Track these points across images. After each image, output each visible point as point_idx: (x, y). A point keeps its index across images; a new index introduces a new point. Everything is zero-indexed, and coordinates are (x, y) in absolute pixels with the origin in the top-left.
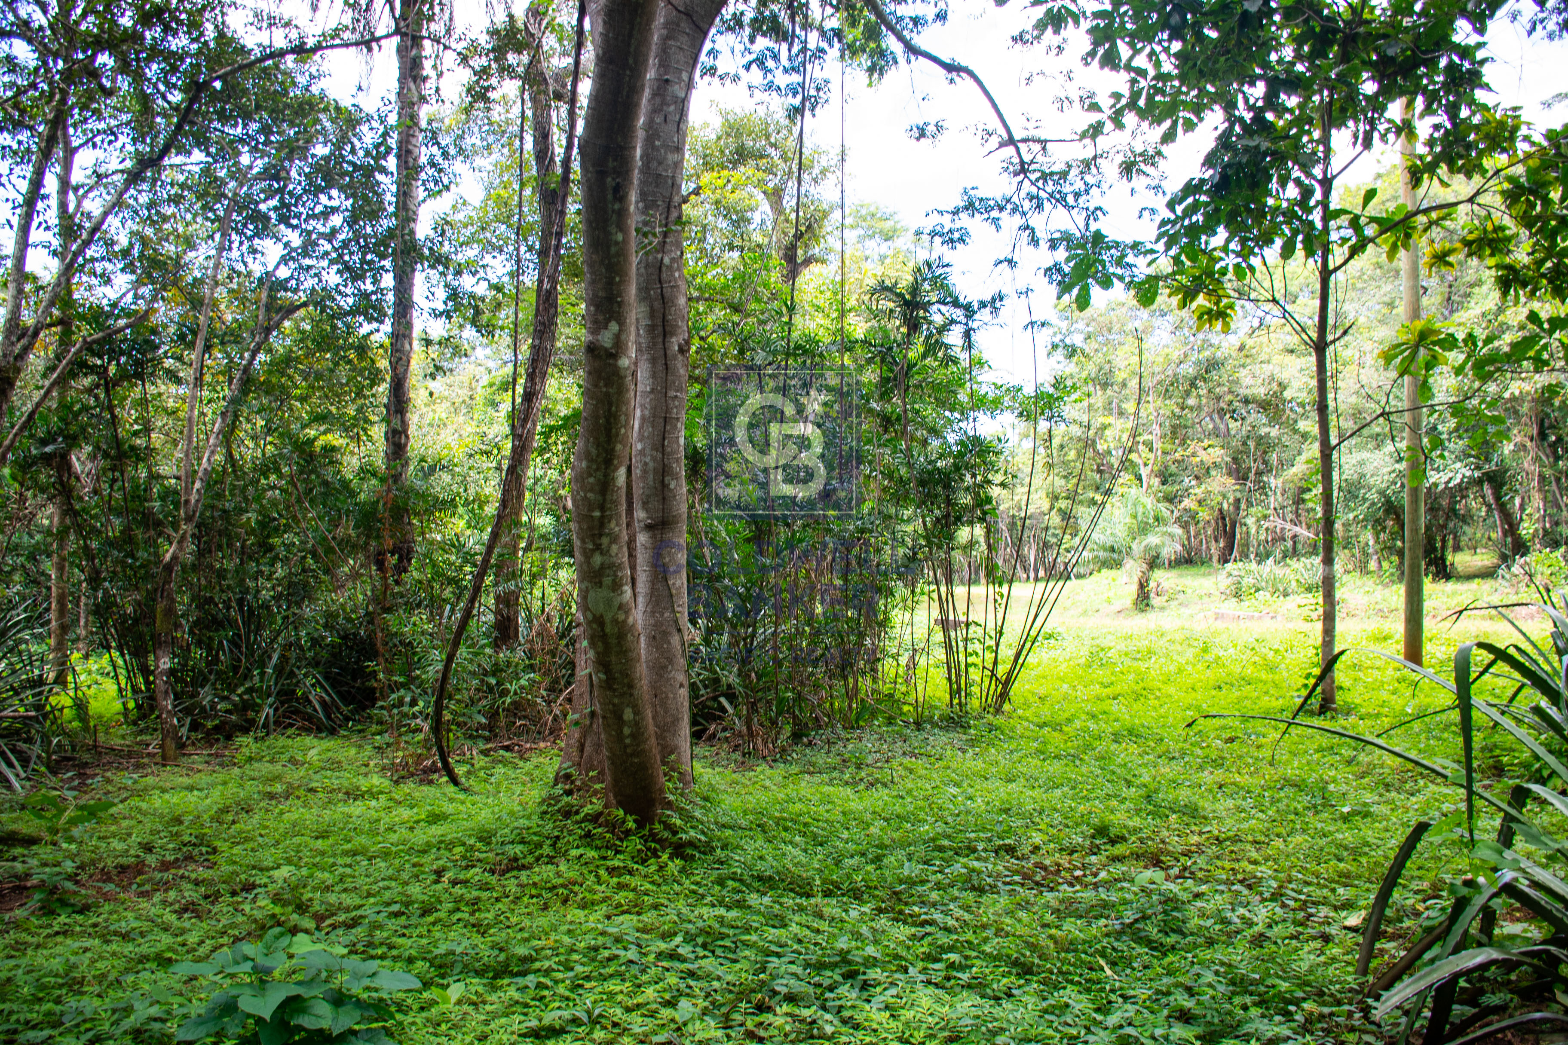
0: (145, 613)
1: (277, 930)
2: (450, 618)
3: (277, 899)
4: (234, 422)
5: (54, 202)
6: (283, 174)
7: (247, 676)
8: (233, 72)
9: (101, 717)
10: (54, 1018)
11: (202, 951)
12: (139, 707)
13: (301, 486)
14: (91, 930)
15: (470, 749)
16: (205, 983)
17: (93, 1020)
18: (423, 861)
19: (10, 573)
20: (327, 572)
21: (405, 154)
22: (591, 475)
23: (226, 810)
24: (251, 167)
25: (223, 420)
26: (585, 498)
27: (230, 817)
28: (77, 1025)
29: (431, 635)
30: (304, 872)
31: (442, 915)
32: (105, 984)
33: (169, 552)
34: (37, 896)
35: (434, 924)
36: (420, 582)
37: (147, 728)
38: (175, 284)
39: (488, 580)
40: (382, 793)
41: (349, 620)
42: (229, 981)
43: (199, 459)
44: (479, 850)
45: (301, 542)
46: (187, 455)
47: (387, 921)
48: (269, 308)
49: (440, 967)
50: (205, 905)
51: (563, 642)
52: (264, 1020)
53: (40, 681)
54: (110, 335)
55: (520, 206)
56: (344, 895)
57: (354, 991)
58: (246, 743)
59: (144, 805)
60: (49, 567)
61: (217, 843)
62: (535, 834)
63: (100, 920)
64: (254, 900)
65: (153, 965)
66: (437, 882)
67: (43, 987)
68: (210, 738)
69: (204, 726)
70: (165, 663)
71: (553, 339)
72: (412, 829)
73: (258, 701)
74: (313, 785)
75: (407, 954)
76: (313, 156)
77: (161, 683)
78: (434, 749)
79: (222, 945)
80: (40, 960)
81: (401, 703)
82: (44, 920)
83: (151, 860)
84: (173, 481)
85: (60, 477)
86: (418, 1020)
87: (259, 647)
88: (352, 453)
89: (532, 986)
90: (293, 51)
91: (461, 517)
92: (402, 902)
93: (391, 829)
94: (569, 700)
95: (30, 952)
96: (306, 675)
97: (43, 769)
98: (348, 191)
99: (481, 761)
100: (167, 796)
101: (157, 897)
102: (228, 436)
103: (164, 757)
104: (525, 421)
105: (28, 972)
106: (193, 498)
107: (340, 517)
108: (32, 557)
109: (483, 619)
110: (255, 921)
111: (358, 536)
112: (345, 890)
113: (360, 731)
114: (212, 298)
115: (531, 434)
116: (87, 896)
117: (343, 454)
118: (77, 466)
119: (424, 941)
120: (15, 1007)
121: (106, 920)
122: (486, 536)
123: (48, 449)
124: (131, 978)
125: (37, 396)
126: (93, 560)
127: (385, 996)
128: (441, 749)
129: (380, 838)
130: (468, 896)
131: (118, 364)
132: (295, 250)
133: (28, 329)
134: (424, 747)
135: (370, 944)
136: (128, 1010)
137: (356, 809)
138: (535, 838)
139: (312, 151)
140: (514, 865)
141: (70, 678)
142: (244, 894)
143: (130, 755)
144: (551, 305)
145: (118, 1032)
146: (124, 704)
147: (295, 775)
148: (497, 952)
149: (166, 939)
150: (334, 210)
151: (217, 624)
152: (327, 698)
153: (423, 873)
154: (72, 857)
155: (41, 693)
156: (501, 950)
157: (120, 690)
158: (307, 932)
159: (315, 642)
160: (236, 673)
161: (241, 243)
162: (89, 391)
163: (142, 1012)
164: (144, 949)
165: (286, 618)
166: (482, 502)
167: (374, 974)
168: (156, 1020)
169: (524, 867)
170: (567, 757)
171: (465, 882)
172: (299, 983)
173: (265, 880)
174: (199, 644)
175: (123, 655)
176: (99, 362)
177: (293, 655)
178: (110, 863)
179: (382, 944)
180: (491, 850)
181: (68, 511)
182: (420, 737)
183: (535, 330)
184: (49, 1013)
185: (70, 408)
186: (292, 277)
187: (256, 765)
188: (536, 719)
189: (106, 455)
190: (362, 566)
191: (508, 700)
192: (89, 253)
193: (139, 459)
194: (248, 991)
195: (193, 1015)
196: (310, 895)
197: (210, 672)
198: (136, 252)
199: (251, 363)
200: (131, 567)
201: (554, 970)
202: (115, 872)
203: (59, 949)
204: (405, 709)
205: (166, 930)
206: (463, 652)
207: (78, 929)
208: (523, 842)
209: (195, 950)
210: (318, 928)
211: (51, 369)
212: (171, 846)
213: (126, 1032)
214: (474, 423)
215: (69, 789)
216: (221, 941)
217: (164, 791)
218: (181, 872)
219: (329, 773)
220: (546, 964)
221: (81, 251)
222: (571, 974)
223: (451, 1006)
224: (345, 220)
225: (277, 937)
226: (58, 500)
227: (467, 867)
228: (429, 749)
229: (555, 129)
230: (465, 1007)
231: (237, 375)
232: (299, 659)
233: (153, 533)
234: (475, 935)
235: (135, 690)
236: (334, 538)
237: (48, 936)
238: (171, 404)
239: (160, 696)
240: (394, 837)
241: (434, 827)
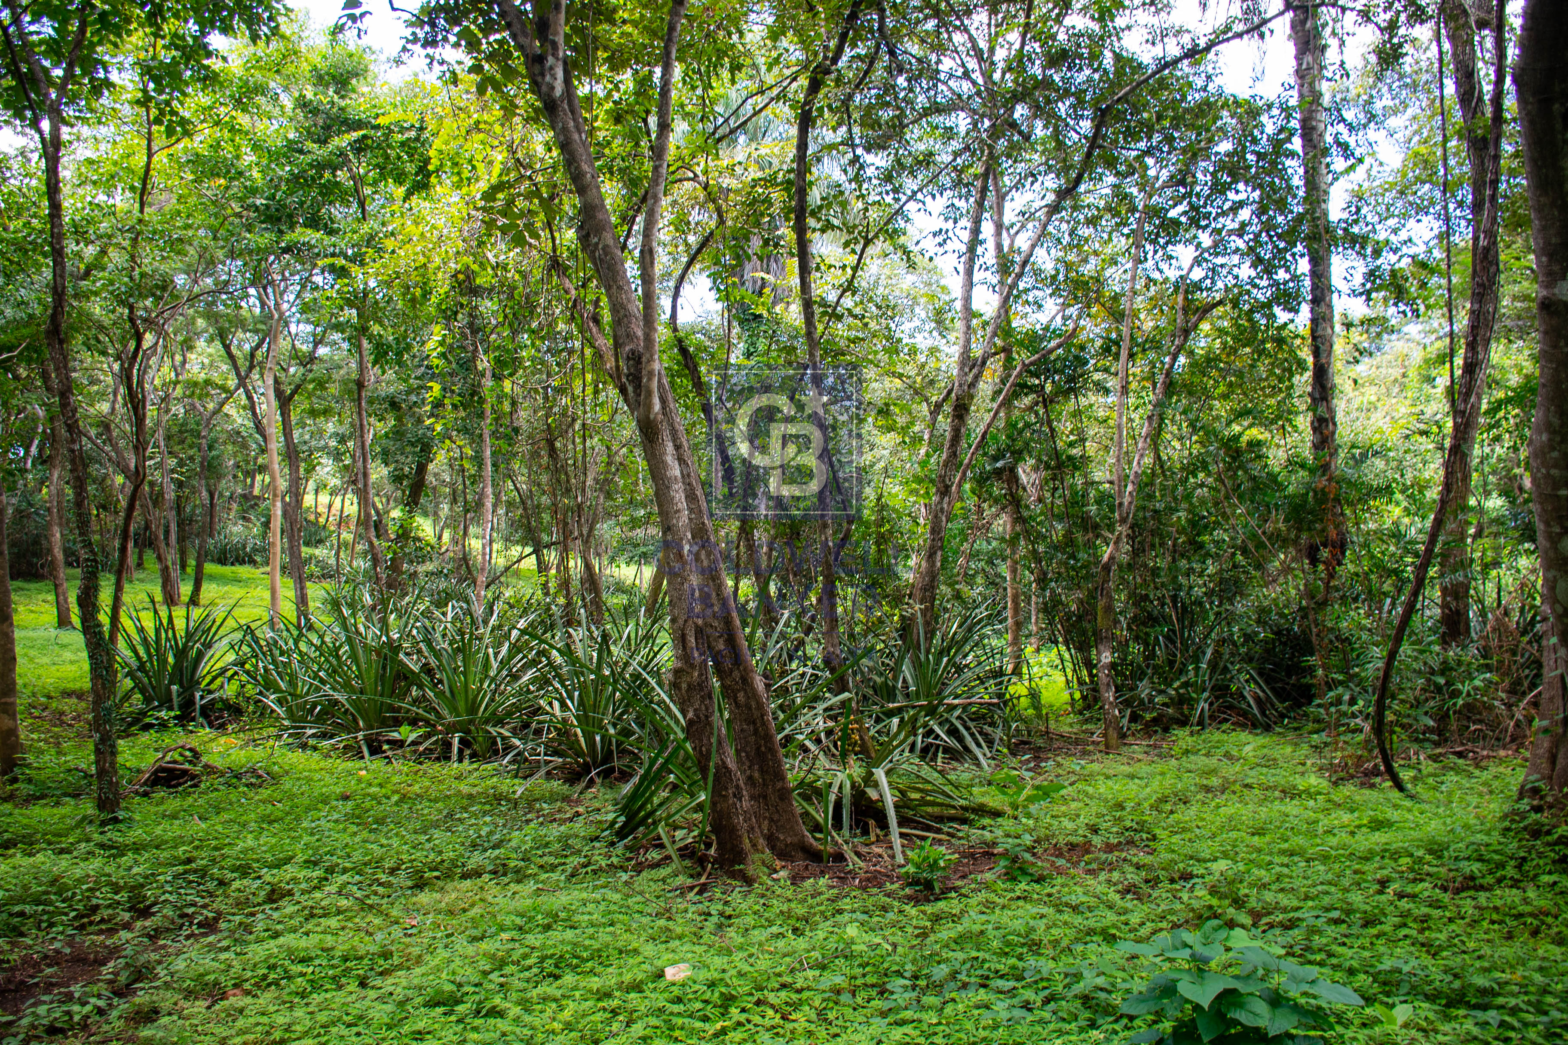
0: (1087, 612)
1: (1215, 922)
2: (1390, 612)
3: (1213, 891)
4: (1160, 426)
5: (991, 245)
6: (1189, 180)
7: (1182, 671)
8: (1133, 90)
9: (1051, 706)
10: (1017, 972)
11: (1144, 932)
12: (1084, 698)
13: (1229, 483)
14: (1046, 899)
15: (1416, 753)
16: (1146, 963)
17: (1048, 980)
18: (1365, 868)
19: (973, 576)
20: (1259, 567)
21: (1309, 132)
22: (1553, 449)
23: (1164, 800)
24: (1157, 178)
25: (1150, 424)
26: (1548, 476)
27: (1168, 807)
28: (1036, 982)
29: (1370, 630)
30: (1241, 867)
31: (1387, 928)
32: (1059, 949)
33: (1106, 552)
34: (1003, 863)
35: (1377, 937)
36: (1357, 575)
37: (1092, 718)
38: (1097, 300)
39: (1432, 572)
40: (1320, 793)
41: (1282, 615)
42: (1168, 965)
43: (1130, 463)
44: (1428, 863)
45: (1231, 539)
46: (1118, 461)
47: (1325, 927)
48: (1185, 310)
49: (1385, 984)
50: (1145, 889)
51: (1525, 639)
52: (1202, 1008)
53: (999, 673)
54: (1044, 356)
55: (1445, 160)
56: (1280, 895)
57: (1291, 994)
58: (1182, 737)
59: (1090, 790)
60: (1004, 569)
61: (1157, 831)
62: (1494, 851)
63: (1054, 890)
64: (1192, 890)
65: (1099, 939)
66: (1381, 892)
67: (1008, 944)
68: (1149, 729)
69: (1143, 718)
70: (1106, 658)
71: (1497, 300)
72: (1352, 833)
73: (1194, 695)
74: (1248, 781)
75: (1347, 964)
76: (1217, 154)
77: (1103, 675)
78: (1376, 751)
79: (1161, 930)
80: (1005, 920)
81: (1338, 701)
82: (1008, 885)
83: (1097, 840)
84: (1107, 485)
85: (1010, 489)
86: (1360, 1037)
87: (1193, 643)
88: (1278, 446)
89: (1495, 1023)
90: (1186, 56)
91: (1397, 504)
92: (1342, 910)
93: (1329, 832)
94: (1535, 704)
95: (997, 911)
96: (1239, 671)
97: (1005, 751)
98: (1255, 182)
99: (1428, 767)
100: (1110, 783)
101: (1103, 876)
102: (1155, 438)
103: (1107, 746)
104: (1467, 395)
105: (997, 928)
106: (1126, 500)
107: (1269, 512)
108: (990, 562)
109: (1428, 613)
110: (1193, 910)
111: (1288, 530)
112: (1282, 890)
113: (1296, 729)
114: (1131, 309)
115: (1476, 408)
116: (1043, 868)
117: (1268, 448)
118: (1023, 478)
119: (1366, 954)
120: (987, 957)
121: (1059, 892)
122: (1428, 523)
123: (999, 464)
124: (1080, 948)
125: (988, 417)
126: (1040, 562)
127: (1324, 1005)
128: (1383, 751)
129: (1318, 841)
130: (1416, 912)
131: (1053, 382)
132: (1207, 250)
133: (976, 359)
134: (1364, 748)
135: (1307, 949)
136: (1078, 976)
137: (1292, 807)
138: (1496, 857)
139: (1216, 149)
140: (1470, 884)
141: (1025, 670)
142: (1182, 883)
143: (1077, 742)
144: (1491, 263)
145: (1070, 995)
146: (1071, 695)
147: (1230, 770)
148: (1451, 978)
149: (1111, 917)
150: (1241, 205)
151: (1152, 620)
152: (1261, 694)
153: (1365, 881)
154: (1030, 831)
155: (1001, 683)
156: (1456, 976)
157: (1067, 682)
158: (1243, 927)
159: (1248, 638)
160: (1171, 668)
161: (1155, 252)
162: (1030, 409)
163: (1090, 981)
164: (1091, 923)
165: (1218, 614)
166: (1422, 487)
167: (1313, 982)
168: (1101, 989)
169: (1482, 888)
170: (1535, 768)
171: (1413, 896)
172: (1236, 977)
173: (1202, 871)
174: (1137, 639)
175: (1069, 649)
176: (1037, 382)
177: (1226, 650)
178: (1062, 840)
179: (1320, 950)
180: (1443, 865)
181: (1019, 519)
182: (1360, 737)
183: (1473, 294)
184: (1013, 967)
185: (1014, 426)
186: (1207, 277)
187: (1192, 758)
188: (1496, 724)
189: (1047, 467)
190: (1293, 560)
191: (1460, 702)
192: (1022, 285)
193: (1076, 468)
194: (1186, 977)
195: (1135, 992)
196: (1247, 891)
197: (1148, 667)
198: (1061, 277)
199: (1172, 366)
200: (1073, 568)
201: (1521, 1010)
202: (1065, 849)
203: (1020, 912)
204: (1344, 708)
205: (1110, 907)
206: (1406, 649)
207: (1035, 896)
208: (1480, 859)
209: (1136, 930)
210: (1255, 925)
211: (998, 393)
212: (1114, 830)
213: (1076, 996)
214: (1408, 402)
215: (1027, 770)
216: (1160, 925)
217: (1108, 777)
218: (1124, 855)
219: (1265, 770)
220: (1512, 1002)
221: (1014, 285)
222: (1545, 1019)
223: (1397, 1028)
224: (1253, 213)
225: (1216, 929)
226: (1009, 509)
227: (1414, 880)
228: (1371, 751)
229: (1480, 65)
230: (1413, 1031)
231: (1160, 379)
232: (1232, 654)
233: (1091, 535)
234: (1424, 955)
235: (1081, 683)
236: (1264, 533)
237: (1011, 899)
238: (1101, 414)
239: (1102, 688)
240: (1333, 841)
241: (1377, 833)
